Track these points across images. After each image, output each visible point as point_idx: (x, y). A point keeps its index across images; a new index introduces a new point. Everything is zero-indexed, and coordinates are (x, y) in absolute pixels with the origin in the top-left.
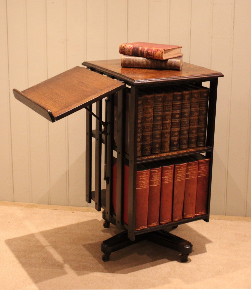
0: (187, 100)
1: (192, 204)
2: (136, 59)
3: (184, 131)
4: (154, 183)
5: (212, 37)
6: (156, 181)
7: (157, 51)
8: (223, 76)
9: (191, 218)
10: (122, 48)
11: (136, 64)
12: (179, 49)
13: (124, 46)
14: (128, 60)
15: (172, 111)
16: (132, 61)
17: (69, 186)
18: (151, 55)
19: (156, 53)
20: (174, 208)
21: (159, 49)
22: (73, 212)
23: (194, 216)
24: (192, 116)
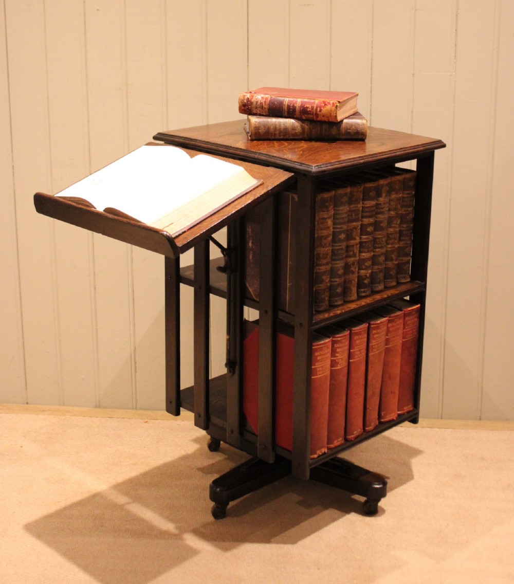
0: (385, 196)
1: (394, 392)
2: (280, 123)
3: (379, 257)
4: (338, 363)
5: (413, 74)
6: (342, 359)
7: (325, 105)
8: (444, 146)
9: (393, 420)
10: (245, 101)
11: (280, 132)
12: (354, 99)
13: (248, 97)
14: (264, 126)
15: (362, 221)
16: (272, 127)
17: (136, 371)
18: (311, 114)
19: (322, 109)
20: (368, 406)
21: (328, 101)
22: (145, 421)
23: (396, 415)
24: (390, 227)
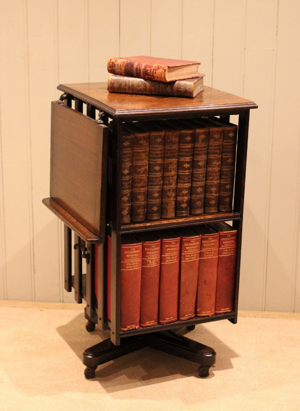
0: (202, 142)
1: (210, 295)
2: (129, 80)
3: (198, 188)
4: (148, 263)
5: (245, 49)
6: (152, 260)
7: (158, 68)
8: (256, 107)
9: (208, 316)
10: (111, 64)
11: (129, 88)
12: (196, 66)
13: (113, 61)
14: (118, 82)
15: (178, 158)
16: (123, 84)
17: (34, 273)
18: (150, 75)
19: (157, 71)
20: (181, 301)
21: (161, 66)
22: (41, 309)
23: (213, 313)
24: (209, 167)
